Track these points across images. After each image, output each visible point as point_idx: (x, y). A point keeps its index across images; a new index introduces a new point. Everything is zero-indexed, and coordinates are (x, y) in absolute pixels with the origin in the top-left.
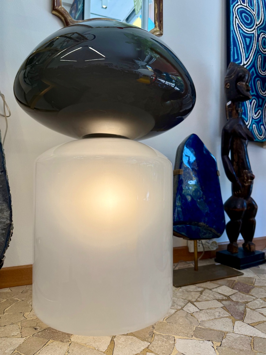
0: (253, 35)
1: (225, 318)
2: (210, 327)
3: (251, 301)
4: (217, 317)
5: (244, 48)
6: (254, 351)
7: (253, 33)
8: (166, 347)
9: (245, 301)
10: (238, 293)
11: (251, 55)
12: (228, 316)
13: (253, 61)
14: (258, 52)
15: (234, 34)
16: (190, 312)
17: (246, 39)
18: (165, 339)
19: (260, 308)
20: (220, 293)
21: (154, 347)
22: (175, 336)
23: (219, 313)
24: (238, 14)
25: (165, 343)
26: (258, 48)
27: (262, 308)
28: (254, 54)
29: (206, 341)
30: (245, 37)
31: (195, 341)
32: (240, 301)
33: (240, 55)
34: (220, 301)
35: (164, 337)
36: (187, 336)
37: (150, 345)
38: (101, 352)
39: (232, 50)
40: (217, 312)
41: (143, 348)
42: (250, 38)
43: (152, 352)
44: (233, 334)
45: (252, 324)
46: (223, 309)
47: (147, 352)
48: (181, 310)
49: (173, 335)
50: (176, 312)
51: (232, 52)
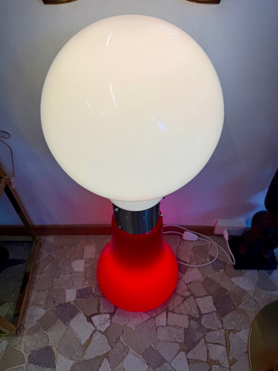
1: (177, 344)
2: (158, 350)
3: (214, 330)
4: (172, 340)
8: (118, 358)
9: (210, 327)
10: (215, 312)
12: (181, 342)
16: (158, 324)
18: (122, 349)
19: (213, 343)
20: (200, 306)
21: (111, 354)
22: (130, 349)
23: (178, 335)
25: (120, 354)
27: (216, 344)
29: (146, 363)
31: (139, 360)
32: (206, 326)
34: (191, 318)
35: (123, 346)
36: (138, 353)
37: (111, 351)
38: (81, 344)
40: (178, 333)
41: (105, 352)
43: (108, 358)
44: (168, 364)
45: (190, 361)
46: (184, 332)
47: (105, 357)
48: (153, 319)
49: (129, 347)
50: (148, 319)
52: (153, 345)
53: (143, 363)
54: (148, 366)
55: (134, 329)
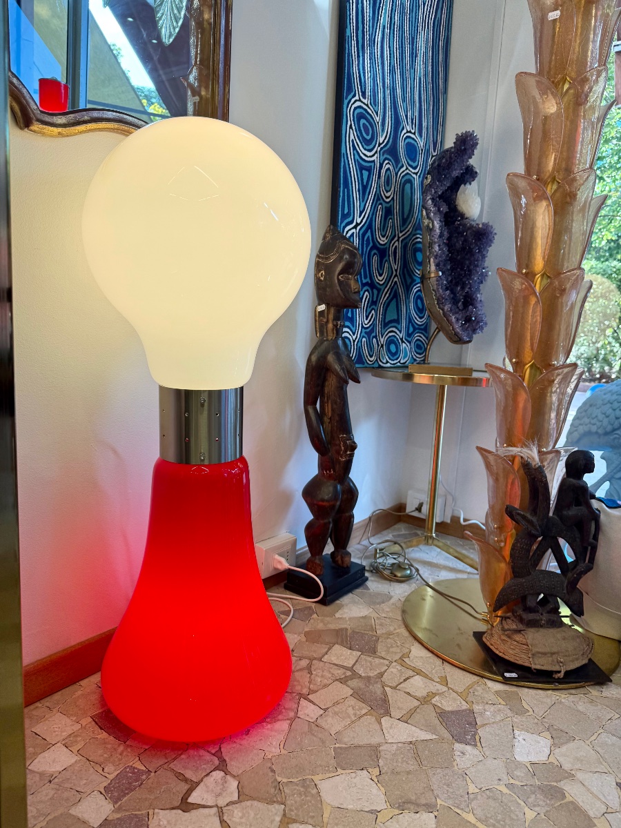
0: (372, 164)
1: (366, 717)
2: (352, 743)
3: (385, 671)
4: (354, 719)
5: (359, 189)
6: (424, 768)
7: (374, 161)
8: (310, 804)
9: (377, 672)
10: (362, 656)
11: (367, 204)
12: (367, 711)
13: (370, 216)
14: (378, 199)
15: (346, 161)
17: (364, 172)
18: (302, 789)
20: (337, 663)
21: (292, 811)
22: (313, 777)
23: (353, 708)
24: (354, 120)
25: (306, 796)
26: (378, 192)
28: (372, 203)
29: (357, 771)
30: (362, 168)
31: (343, 776)
33: (352, 206)
35: (297, 786)
36: (330, 772)
37: (287, 809)
39: (341, 194)
40: (349, 707)
41: (278, 819)
42: (369, 170)
43: (295, 821)
44: (387, 745)
46: (355, 699)
47: (288, 823)
48: (297, 719)
49: (310, 777)
50: (290, 725)
51: (341, 199)
52: (337, 745)
54: (365, 772)
55: (283, 752)
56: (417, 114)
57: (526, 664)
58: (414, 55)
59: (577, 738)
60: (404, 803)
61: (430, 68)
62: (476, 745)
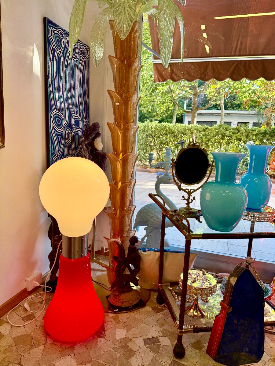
0: (62, 133)
5: (57, 143)
6: (88, 349)
7: (62, 131)
11: (61, 147)
13: (63, 151)
14: (65, 144)
15: (52, 135)
17: (59, 136)
24: (53, 120)
26: (65, 141)
28: (63, 145)
30: (58, 135)
31: (63, 359)
33: (55, 149)
36: (58, 359)
39: (51, 147)
42: (61, 135)
44: (77, 345)
48: (47, 343)
49: (52, 363)
50: (44, 346)
51: (51, 149)
52: (61, 349)
53: (66, 358)
54: (70, 356)
55: (42, 356)
56: (78, 109)
57: (121, 306)
58: (75, 89)
59: (134, 327)
60: (82, 362)
61: (82, 91)
62: (104, 337)
